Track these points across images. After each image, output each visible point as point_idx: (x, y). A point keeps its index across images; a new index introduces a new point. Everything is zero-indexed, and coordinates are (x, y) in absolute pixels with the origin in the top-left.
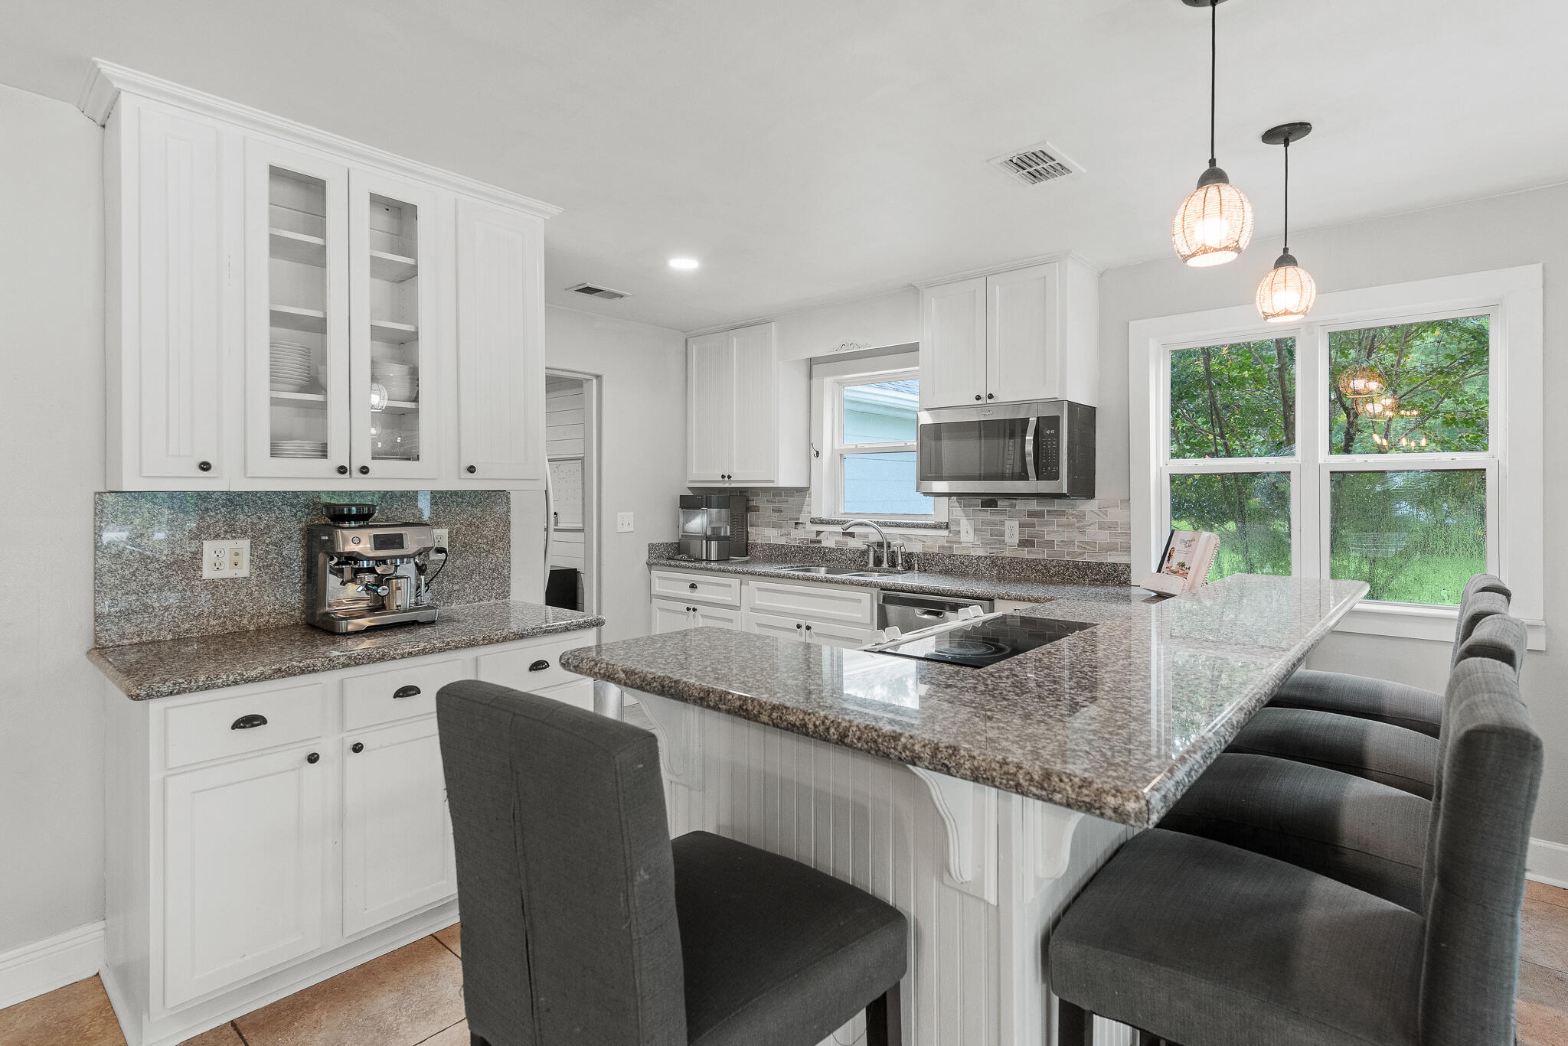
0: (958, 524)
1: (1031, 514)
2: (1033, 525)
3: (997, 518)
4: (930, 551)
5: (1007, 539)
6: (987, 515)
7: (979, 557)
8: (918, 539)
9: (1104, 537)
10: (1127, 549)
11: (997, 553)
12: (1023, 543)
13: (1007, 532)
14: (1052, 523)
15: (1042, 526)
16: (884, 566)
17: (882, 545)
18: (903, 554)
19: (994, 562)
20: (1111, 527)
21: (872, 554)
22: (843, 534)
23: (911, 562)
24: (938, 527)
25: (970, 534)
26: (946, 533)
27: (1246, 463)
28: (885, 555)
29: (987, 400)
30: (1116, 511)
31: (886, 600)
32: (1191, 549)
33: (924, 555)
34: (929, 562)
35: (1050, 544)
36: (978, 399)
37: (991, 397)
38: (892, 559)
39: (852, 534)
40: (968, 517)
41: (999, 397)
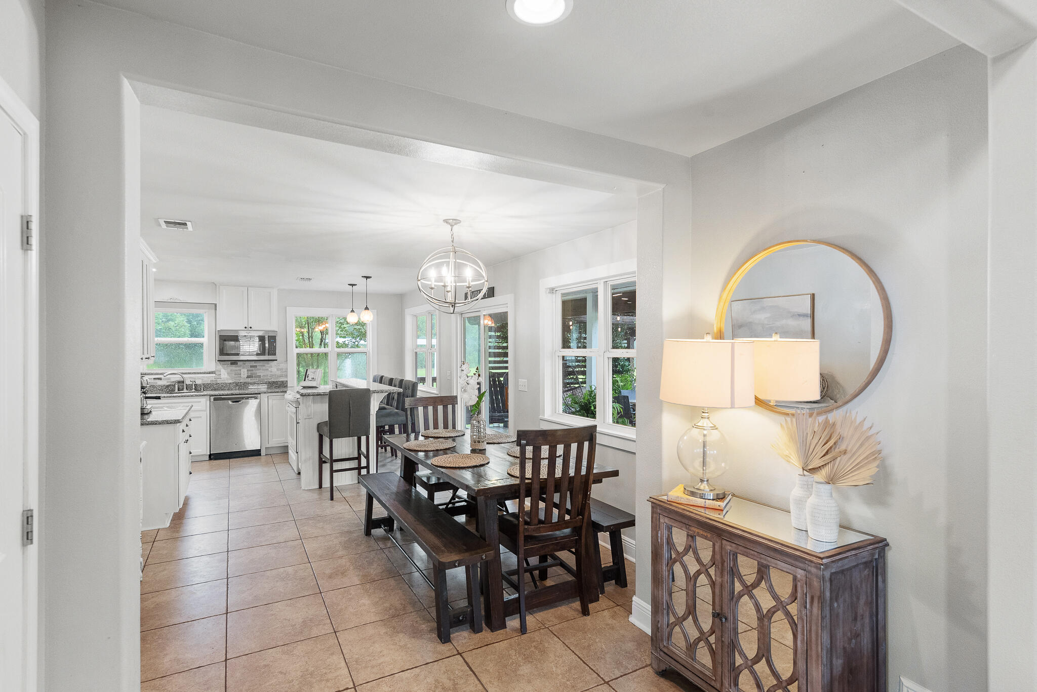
0: (220, 371)
1: (251, 367)
2: (253, 370)
3: (238, 368)
4: (206, 382)
5: (242, 376)
6: (234, 367)
7: (230, 383)
8: (199, 378)
9: (279, 373)
10: (286, 376)
11: (237, 381)
12: (248, 377)
13: (242, 373)
14: (260, 369)
15: (256, 370)
16: (185, 390)
17: (183, 382)
18: (195, 385)
19: (237, 384)
20: (281, 369)
21: (177, 386)
22: (154, 379)
23: (197, 388)
24: (210, 373)
25: (225, 375)
26: (214, 375)
27: (316, 349)
28: (185, 386)
29: (249, 329)
30: (282, 364)
31: (215, 399)
32: (316, 374)
33: (203, 384)
34: (206, 387)
35: (259, 376)
36: (246, 328)
37: (251, 328)
38: (189, 387)
39: (160, 379)
40: (224, 368)
41: (254, 328)
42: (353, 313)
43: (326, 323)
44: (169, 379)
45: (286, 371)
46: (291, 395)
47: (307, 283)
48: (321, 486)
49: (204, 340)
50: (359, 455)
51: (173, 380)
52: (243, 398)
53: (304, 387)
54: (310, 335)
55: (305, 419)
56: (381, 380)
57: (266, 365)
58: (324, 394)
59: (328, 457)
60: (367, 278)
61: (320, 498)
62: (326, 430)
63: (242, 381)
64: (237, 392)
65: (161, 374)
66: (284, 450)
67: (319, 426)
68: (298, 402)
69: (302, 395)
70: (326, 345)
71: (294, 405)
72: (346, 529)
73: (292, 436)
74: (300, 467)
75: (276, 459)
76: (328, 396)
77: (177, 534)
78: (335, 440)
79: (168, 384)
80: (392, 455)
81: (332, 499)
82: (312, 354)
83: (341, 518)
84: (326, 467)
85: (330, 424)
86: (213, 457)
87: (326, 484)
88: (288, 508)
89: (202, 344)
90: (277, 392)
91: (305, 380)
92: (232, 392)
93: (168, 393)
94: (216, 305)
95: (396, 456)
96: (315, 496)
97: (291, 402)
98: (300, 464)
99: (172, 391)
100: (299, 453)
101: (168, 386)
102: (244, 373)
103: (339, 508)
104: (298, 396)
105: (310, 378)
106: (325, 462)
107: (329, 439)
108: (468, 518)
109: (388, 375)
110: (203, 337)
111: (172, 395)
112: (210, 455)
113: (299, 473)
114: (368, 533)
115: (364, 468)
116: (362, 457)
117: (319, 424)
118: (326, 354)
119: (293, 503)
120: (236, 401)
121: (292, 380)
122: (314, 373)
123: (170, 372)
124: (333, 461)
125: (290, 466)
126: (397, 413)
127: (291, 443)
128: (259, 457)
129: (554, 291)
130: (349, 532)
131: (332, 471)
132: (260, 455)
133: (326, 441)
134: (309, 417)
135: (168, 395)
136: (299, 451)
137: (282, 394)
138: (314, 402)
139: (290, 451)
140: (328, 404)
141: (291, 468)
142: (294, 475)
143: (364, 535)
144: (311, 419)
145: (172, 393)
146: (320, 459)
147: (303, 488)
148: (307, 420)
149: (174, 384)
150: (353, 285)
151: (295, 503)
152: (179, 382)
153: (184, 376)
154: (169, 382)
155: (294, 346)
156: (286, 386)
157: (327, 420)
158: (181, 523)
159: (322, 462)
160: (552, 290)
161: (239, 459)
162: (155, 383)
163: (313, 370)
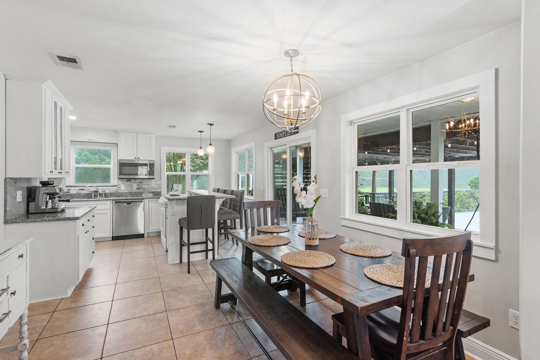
0: (120, 185)
1: (139, 183)
2: (140, 185)
3: (131, 183)
4: (112, 192)
5: (134, 188)
6: (128, 183)
7: (126, 192)
8: (107, 189)
9: (156, 187)
10: (161, 188)
11: (131, 191)
12: (137, 189)
13: (134, 187)
14: (144, 184)
15: (142, 185)
16: (98, 197)
17: (97, 192)
18: (104, 193)
19: (130, 193)
20: (157, 184)
21: (93, 194)
22: (80, 189)
23: (106, 195)
24: (114, 186)
25: (123, 187)
26: (117, 187)
27: (178, 173)
28: (98, 194)
29: (138, 159)
30: (158, 182)
31: (116, 202)
32: (178, 187)
33: (110, 193)
34: (111, 195)
35: (144, 189)
36: (135, 158)
37: (139, 158)
38: (101, 195)
39: (83, 190)
40: (123, 183)
41: (140, 159)
42: (201, 149)
43: (184, 158)
44: (89, 190)
45: (161, 186)
46: (162, 200)
47: (172, 129)
48: (181, 262)
49: (111, 166)
50: (207, 240)
51: (91, 190)
52: (133, 202)
53: (171, 195)
54: (175, 164)
55: (171, 216)
56: (218, 191)
57: (149, 182)
58: (184, 199)
59: (186, 242)
60: (211, 125)
61: (180, 271)
62: (185, 224)
63: (133, 191)
64: (131, 198)
65: (84, 186)
66: (158, 234)
67: (180, 221)
68: (166, 204)
69: (169, 200)
70: (184, 171)
71: (164, 206)
72: (200, 301)
73: (163, 226)
74: (167, 247)
75: (154, 240)
76: (186, 200)
77: (74, 304)
78: (191, 231)
79: (88, 193)
80: (225, 238)
81: (189, 272)
82: (176, 176)
83: (196, 290)
84: (185, 249)
85: (188, 219)
86: (115, 238)
87: (185, 260)
88: (158, 280)
89: (110, 169)
90: (155, 198)
91: (171, 191)
92: (127, 198)
93: (88, 198)
94: (117, 144)
95: (228, 239)
96: (177, 269)
97: (162, 204)
98: (167, 245)
99: (91, 197)
100: (167, 238)
101: (88, 194)
102: (135, 186)
103: (194, 280)
104: (167, 201)
105: (175, 190)
106: (184, 245)
107: (187, 230)
108: (290, 292)
109: (223, 188)
110: (110, 164)
111: (90, 199)
112: (113, 237)
113: (167, 251)
114: (217, 307)
115: (210, 250)
116: (209, 241)
117: (180, 220)
118: (184, 176)
119: (162, 275)
120: (129, 203)
121: (164, 190)
122: (177, 186)
123: (89, 186)
124: (189, 244)
125: (162, 245)
126: (231, 212)
127: (163, 230)
128: (143, 238)
129: (352, 123)
130: (203, 305)
131: (189, 253)
132: (144, 237)
133: (185, 232)
134: (174, 215)
135: (88, 199)
136: (167, 236)
137: (157, 199)
138: (177, 204)
139: (162, 236)
140: (186, 206)
141: (162, 247)
142: (164, 252)
143: (214, 308)
144: (175, 216)
145: (91, 198)
146: (181, 243)
147: (169, 263)
148: (172, 216)
149: (92, 193)
150: (201, 132)
151: (164, 275)
152: (95, 192)
153: (98, 188)
154: (89, 191)
155: (165, 171)
156: (160, 195)
157: (186, 216)
158: (80, 293)
159: (182, 245)
160: (351, 123)
161: (131, 240)
162: (80, 192)
163: (177, 185)
